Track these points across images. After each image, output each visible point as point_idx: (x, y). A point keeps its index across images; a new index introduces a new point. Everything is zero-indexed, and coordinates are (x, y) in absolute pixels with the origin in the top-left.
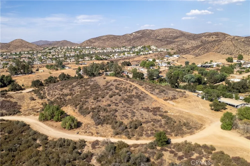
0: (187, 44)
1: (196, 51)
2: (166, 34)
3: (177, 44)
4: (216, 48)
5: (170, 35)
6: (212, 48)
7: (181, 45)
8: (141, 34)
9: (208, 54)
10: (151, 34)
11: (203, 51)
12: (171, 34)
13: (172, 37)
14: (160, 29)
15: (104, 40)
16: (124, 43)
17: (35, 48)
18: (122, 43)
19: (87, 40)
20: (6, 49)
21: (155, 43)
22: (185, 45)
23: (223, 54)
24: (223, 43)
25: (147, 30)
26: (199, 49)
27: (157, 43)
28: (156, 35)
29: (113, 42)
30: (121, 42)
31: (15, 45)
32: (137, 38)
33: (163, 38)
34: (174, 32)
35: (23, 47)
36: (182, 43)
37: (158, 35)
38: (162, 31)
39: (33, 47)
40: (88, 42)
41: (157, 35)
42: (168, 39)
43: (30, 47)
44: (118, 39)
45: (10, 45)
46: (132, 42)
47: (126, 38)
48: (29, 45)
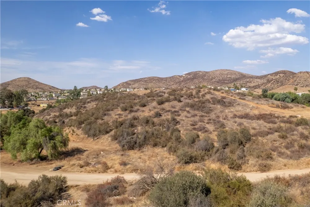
0: (252, 82)
1: (268, 85)
2: (222, 76)
3: (239, 82)
4: (291, 81)
5: (228, 77)
6: (286, 81)
7: (245, 83)
8: (193, 76)
9: (284, 87)
10: (205, 76)
11: (277, 85)
13: (230, 79)
14: (215, 70)
15: (146, 81)
16: (171, 85)
17: (49, 89)
18: (169, 86)
19: (123, 82)
21: (211, 85)
22: (249, 84)
23: (302, 86)
25: (200, 71)
26: (271, 83)
27: (213, 84)
29: (158, 84)
31: (18, 85)
32: (188, 79)
33: (219, 80)
34: (232, 74)
35: (30, 87)
36: (245, 82)
38: (218, 72)
39: (46, 88)
40: (125, 84)
41: (212, 77)
42: (226, 82)
43: (40, 88)
44: (165, 80)
45: (9, 84)
46: (182, 84)
47: (175, 80)
48: (39, 85)
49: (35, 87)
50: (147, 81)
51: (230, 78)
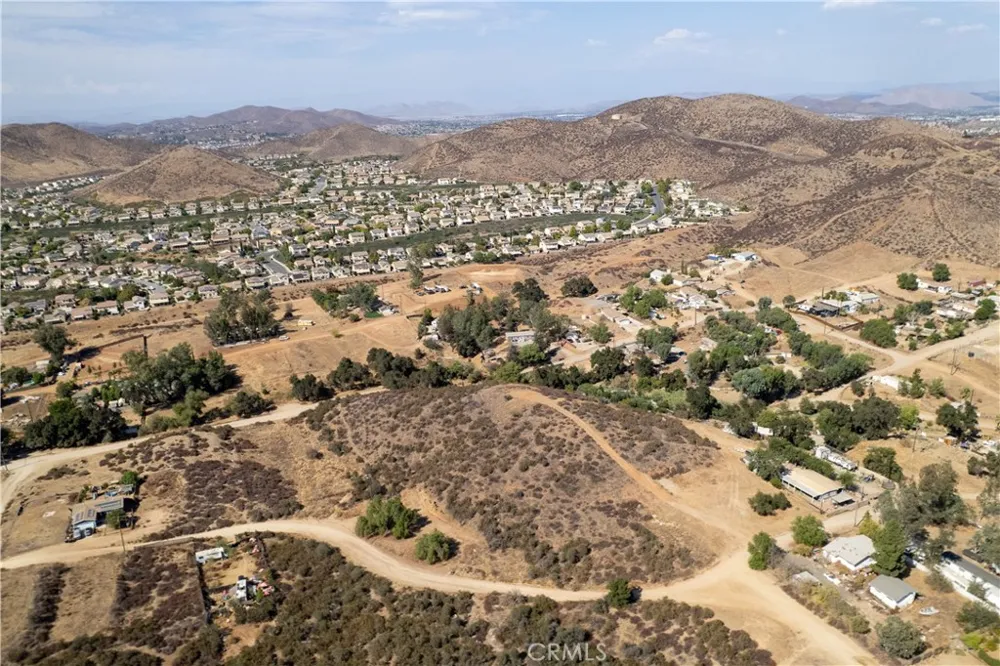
0: (800, 185)
1: (815, 233)
2: (736, 120)
3: (763, 180)
4: (880, 224)
5: (752, 124)
6: (867, 224)
7: (775, 187)
8: (642, 120)
9: (850, 248)
10: (680, 115)
11: (838, 235)
12: (754, 122)
13: (756, 132)
14: (715, 97)
16: (576, 158)
17: (249, 182)
18: (571, 160)
20: (141, 190)
22: (789, 190)
23: (897, 250)
24: (903, 208)
25: (667, 99)
26: (826, 225)
28: (698, 122)
29: (536, 156)
30: (566, 156)
31: (176, 175)
32: (628, 136)
33: (722, 135)
34: (765, 113)
35: (206, 181)
37: (705, 122)
38: (723, 105)
39: (241, 178)
40: (445, 152)
41: (702, 124)
42: (741, 143)
43: (230, 182)
44: (557, 140)
45: (154, 172)
46: (607, 155)
47: (587, 138)
48: (225, 172)
49: (217, 179)
50: (507, 147)
51: (757, 128)
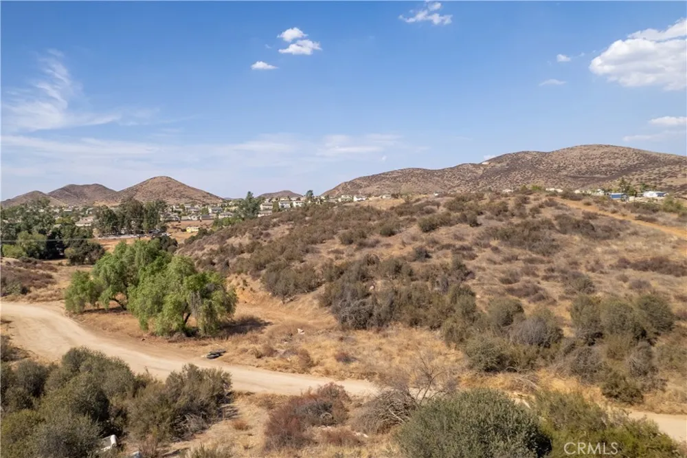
0: (679, 176)
2: (588, 162)
3: (636, 177)
5: (604, 163)
7: (655, 179)
8: (508, 165)
10: (539, 162)
12: (606, 162)
13: (609, 168)
14: (568, 149)
15: (395, 178)
16: (455, 187)
17: (202, 199)
18: (450, 189)
19: (346, 183)
21: (556, 184)
22: (670, 179)
25: (527, 153)
27: (563, 183)
28: (556, 166)
29: (422, 184)
30: (445, 186)
31: (151, 192)
32: (497, 172)
33: (579, 172)
34: (616, 155)
35: (170, 195)
36: (656, 174)
37: (561, 165)
38: (576, 153)
39: (196, 196)
40: (349, 187)
41: (559, 166)
42: (597, 176)
43: (187, 197)
44: (439, 176)
45: (137, 191)
46: (480, 184)
47: (463, 176)
48: (186, 191)
49: (178, 195)
50: (398, 179)
51: (609, 165)
